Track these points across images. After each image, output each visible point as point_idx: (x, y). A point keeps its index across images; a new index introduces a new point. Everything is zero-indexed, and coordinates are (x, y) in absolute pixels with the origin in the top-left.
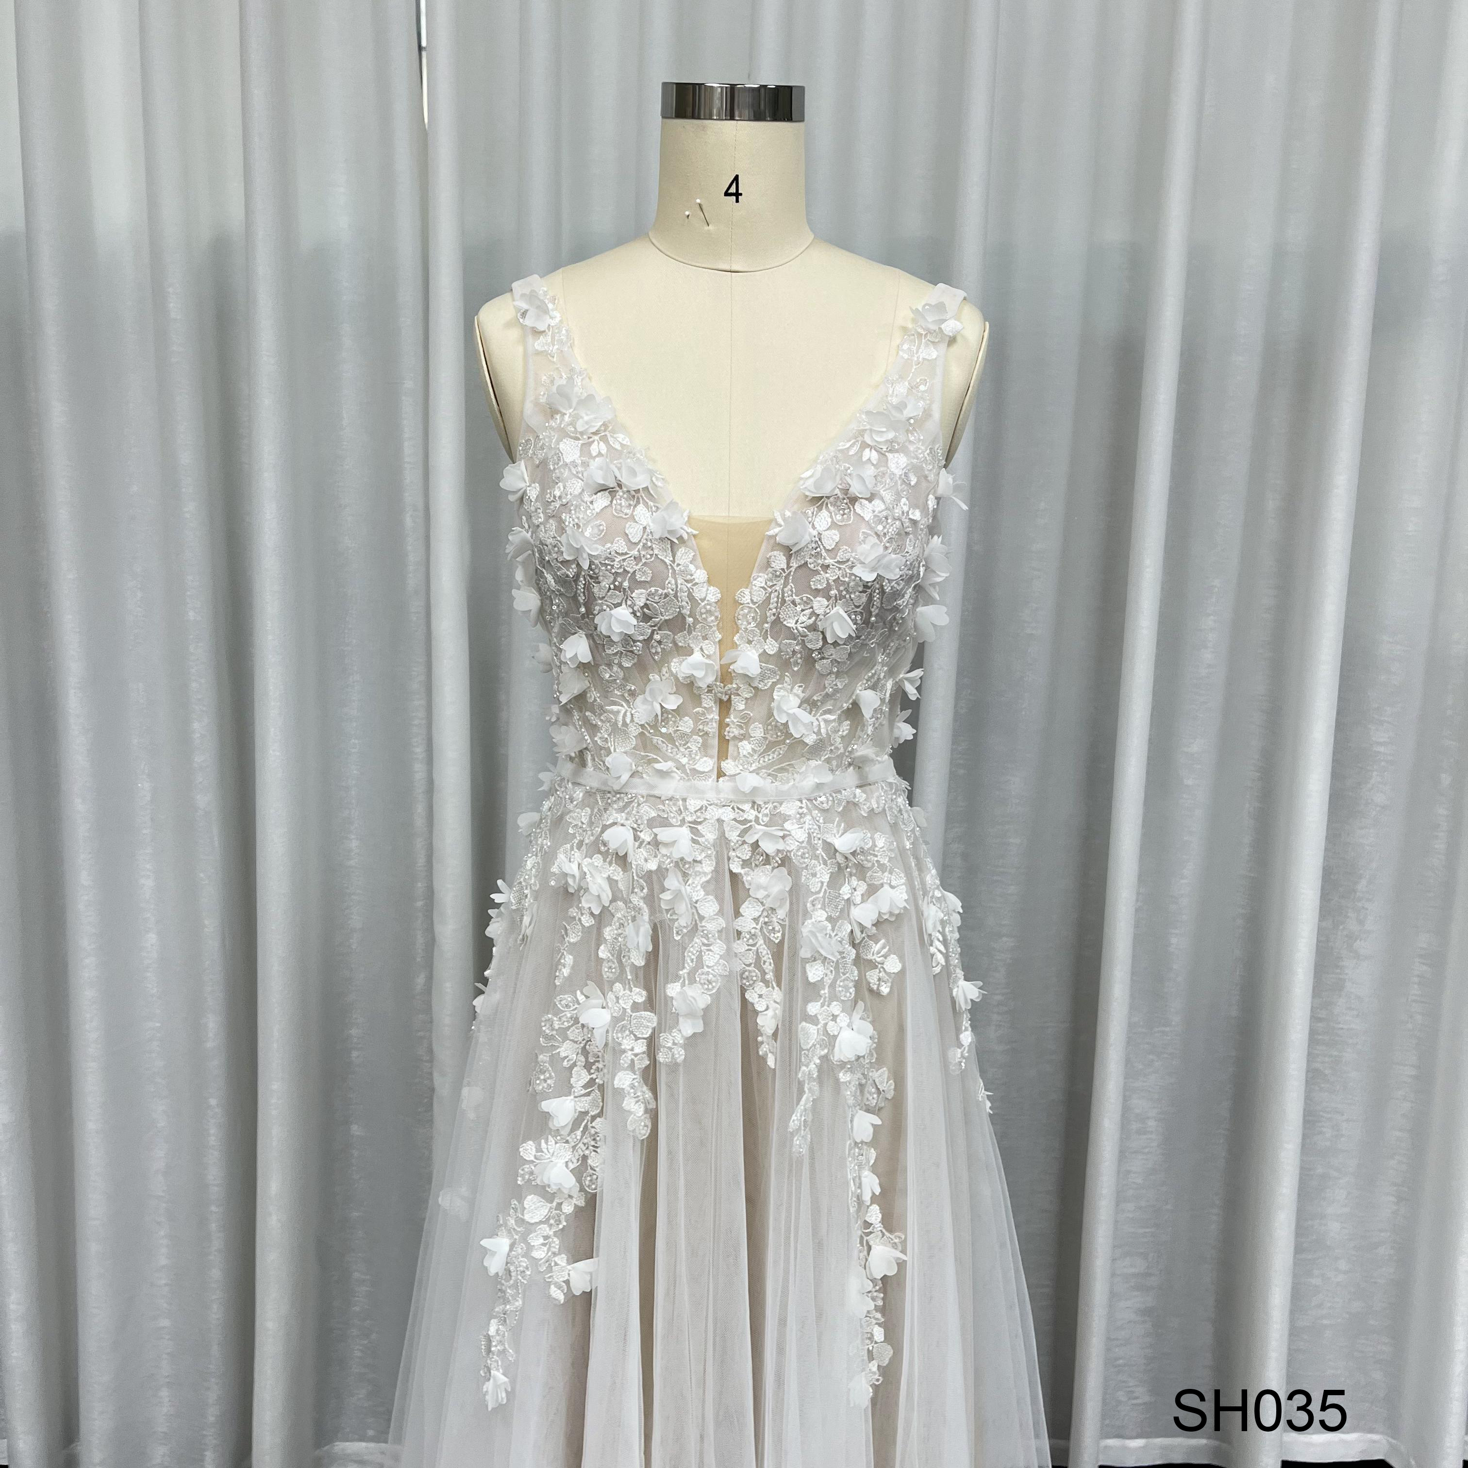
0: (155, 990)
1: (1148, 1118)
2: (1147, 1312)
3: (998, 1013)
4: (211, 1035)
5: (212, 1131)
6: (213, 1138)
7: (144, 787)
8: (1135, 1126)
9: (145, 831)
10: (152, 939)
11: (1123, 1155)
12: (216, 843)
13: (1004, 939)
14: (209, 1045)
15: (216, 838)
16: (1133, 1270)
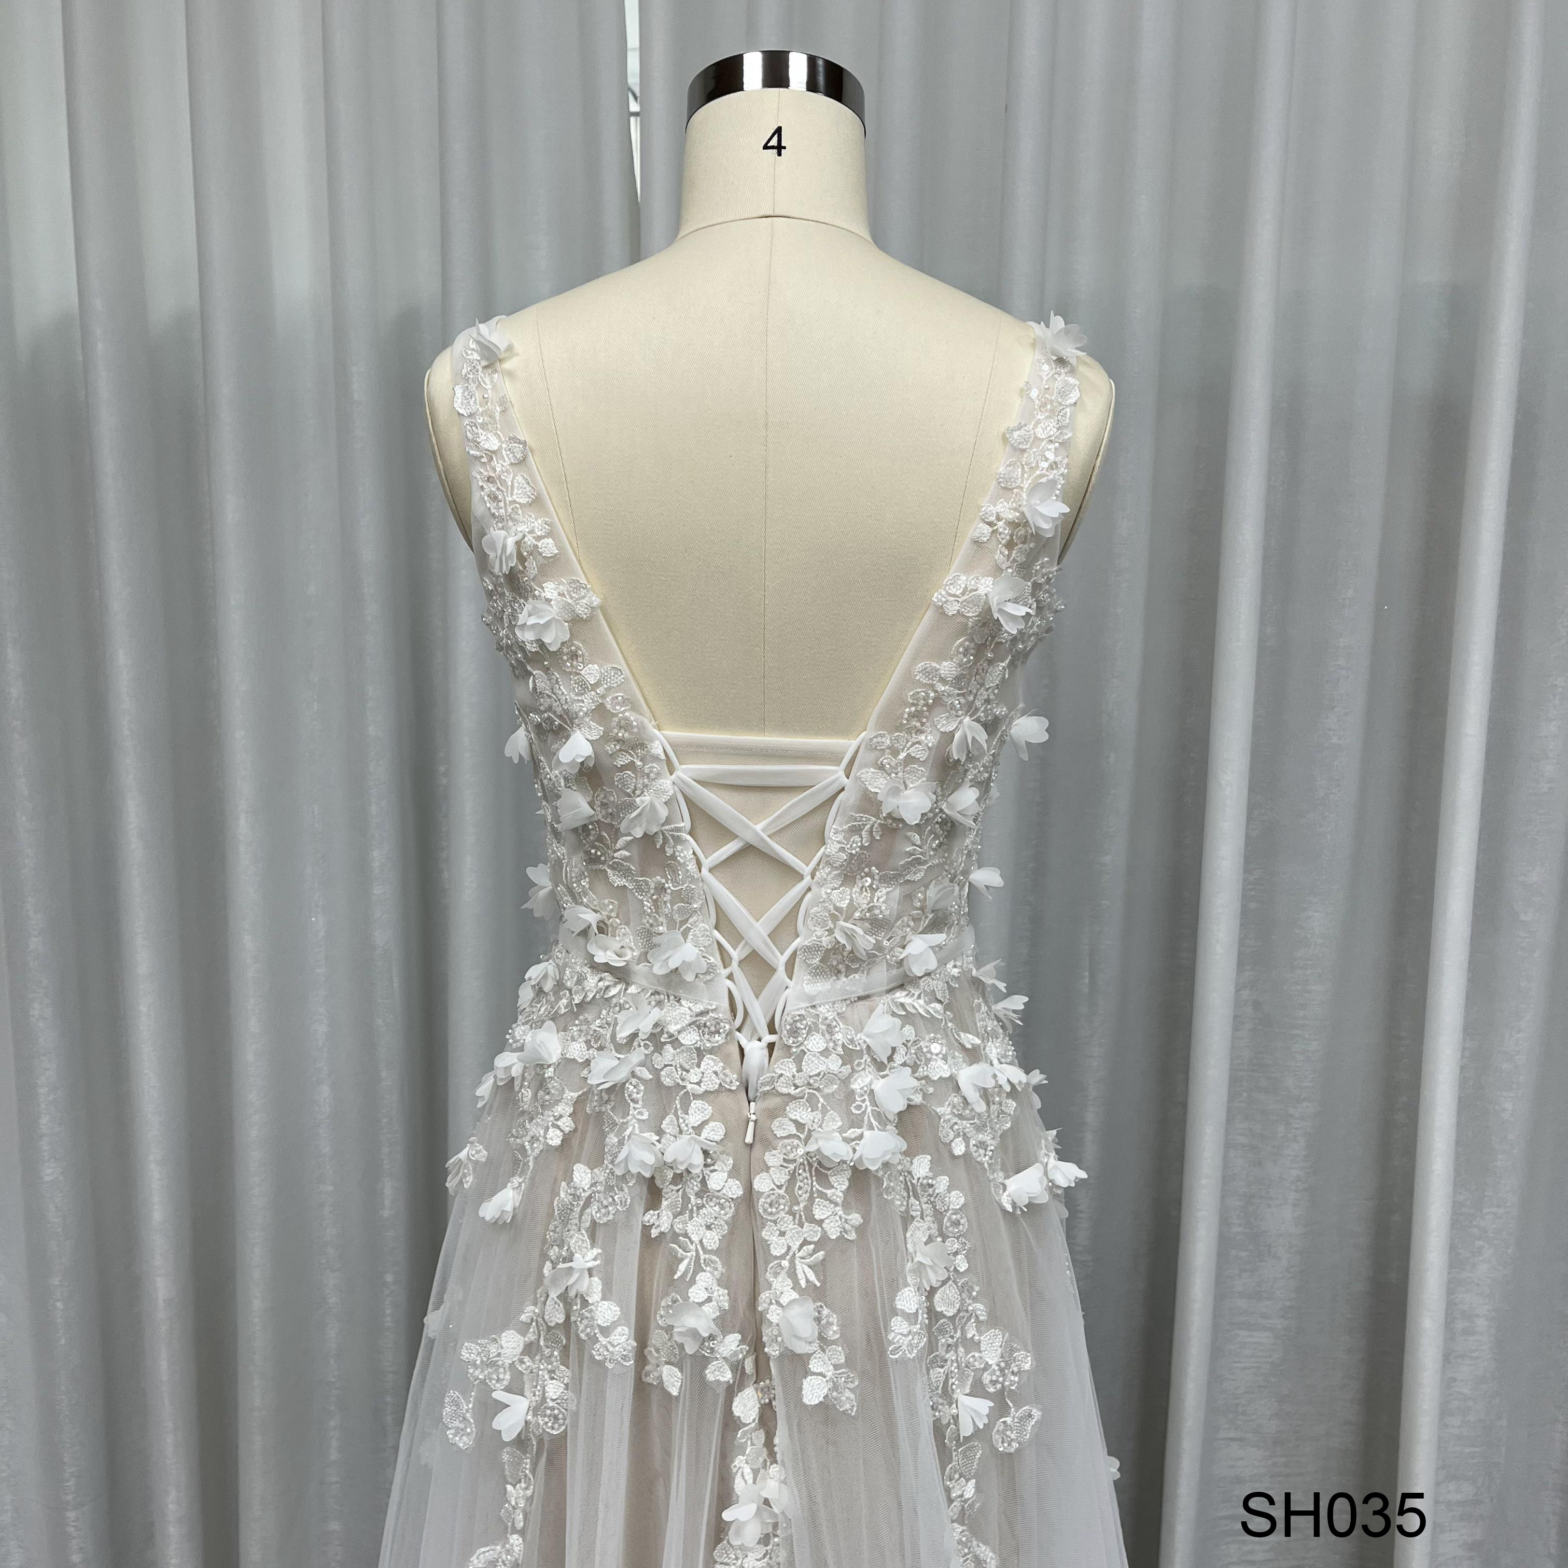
0: (327, 1149)
1: (1478, 1316)
2: (1474, 1546)
3: (1296, 1191)
4: (387, 1203)
5: (388, 1311)
6: (389, 1319)
7: (318, 922)
8: (1460, 1325)
9: (318, 971)
10: (325, 1091)
11: (1448, 1358)
12: (396, 985)
13: (1305, 1104)
14: (386, 1213)
15: (396, 979)
16: (1458, 1497)
